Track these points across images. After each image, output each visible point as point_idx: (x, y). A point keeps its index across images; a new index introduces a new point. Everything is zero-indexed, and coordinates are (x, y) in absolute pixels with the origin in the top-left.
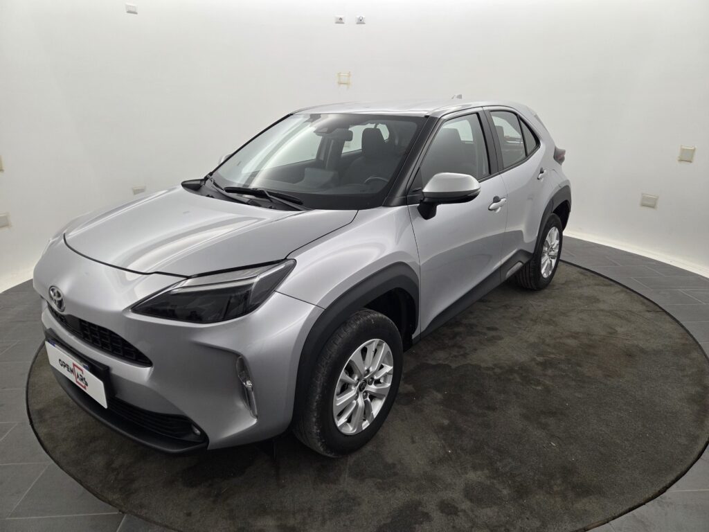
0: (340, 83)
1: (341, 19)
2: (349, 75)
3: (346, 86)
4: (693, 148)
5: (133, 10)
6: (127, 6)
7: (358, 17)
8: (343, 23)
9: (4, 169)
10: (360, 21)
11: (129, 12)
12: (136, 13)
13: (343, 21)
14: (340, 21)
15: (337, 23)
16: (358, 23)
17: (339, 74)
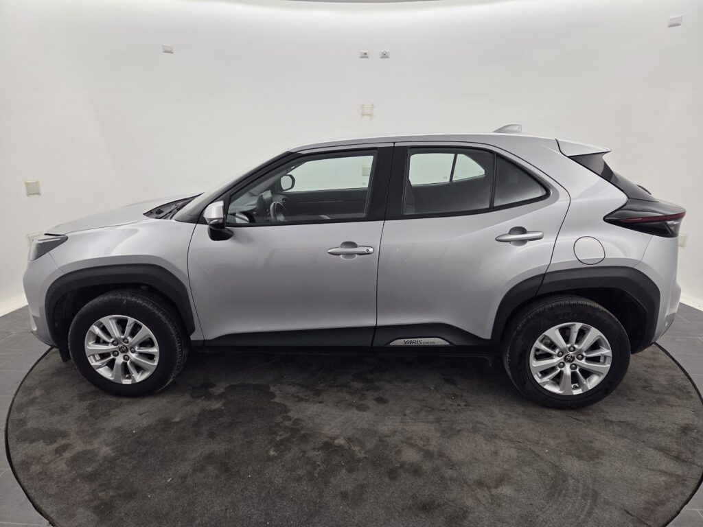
0: (363, 115)
1: (365, 54)
2: (373, 107)
3: (369, 117)
5: (169, 50)
6: (163, 46)
7: (383, 51)
8: (367, 57)
9: (41, 192)
10: (385, 56)
11: (165, 52)
12: (172, 53)
13: (367, 55)
14: (365, 55)
15: (362, 57)
16: (382, 58)
17: (363, 106)
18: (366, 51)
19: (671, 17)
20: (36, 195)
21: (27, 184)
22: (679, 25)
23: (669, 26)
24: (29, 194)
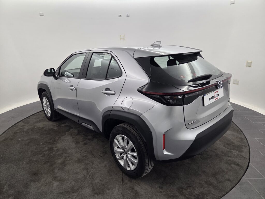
0: (121, 39)
2: (124, 36)
3: (123, 40)
4: (251, 62)
5: (42, 15)
6: (40, 13)
7: (127, 14)
8: (121, 17)
10: (128, 16)
11: (40, 15)
12: (43, 16)
14: (120, 16)
15: (119, 17)
16: (127, 17)
17: (120, 36)
18: (120, 15)
19: (231, 1)
22: (234, 3)
23: (231, 4)
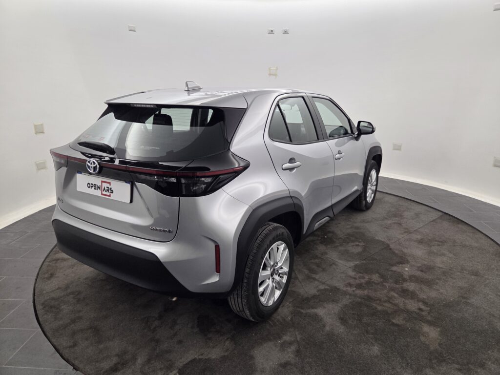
0: (270, 75)
1: (272, 31)
2: (277, 69)
3: (274, 76)
5: (133, 29)
6: (129, 27)
7: (284, 29)
9: (44, 131)
10: (286, 32)
11: (130, 30)
12: (135, 31)
13: (273, 32)
14: (272, 32)
15: (269, 34)
17: (270, 69)
18: (271, 29)
20: (41, 134)
21: (35, 126)
23: (495, 10)
24: (36, 133)
